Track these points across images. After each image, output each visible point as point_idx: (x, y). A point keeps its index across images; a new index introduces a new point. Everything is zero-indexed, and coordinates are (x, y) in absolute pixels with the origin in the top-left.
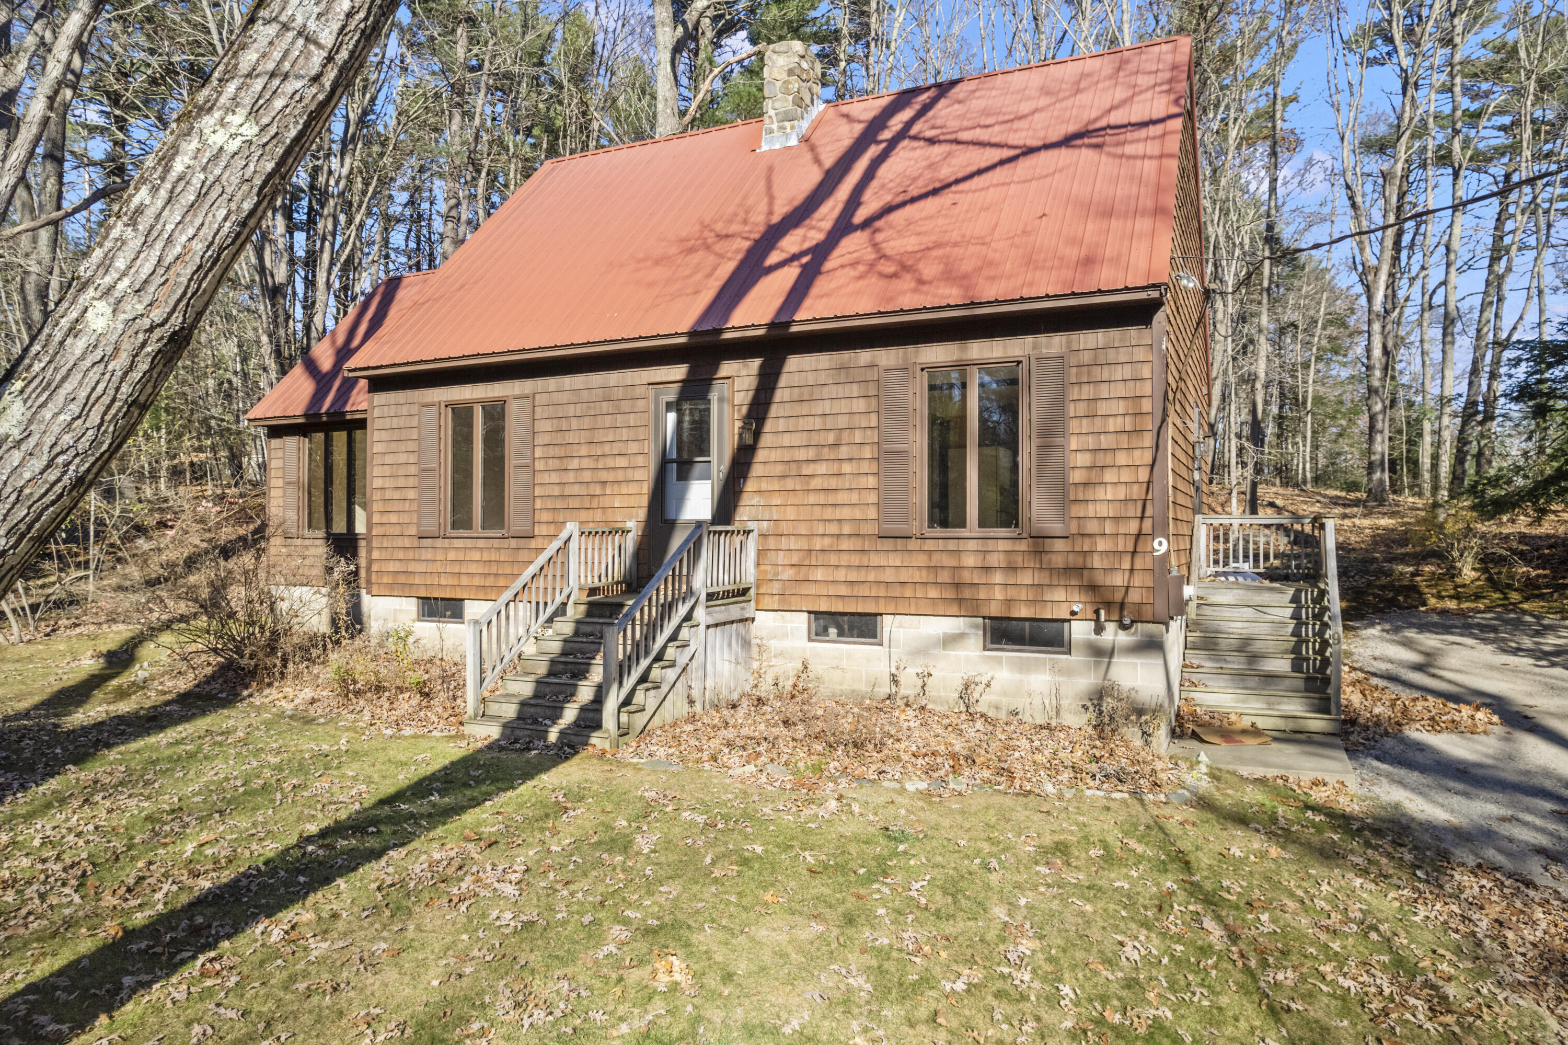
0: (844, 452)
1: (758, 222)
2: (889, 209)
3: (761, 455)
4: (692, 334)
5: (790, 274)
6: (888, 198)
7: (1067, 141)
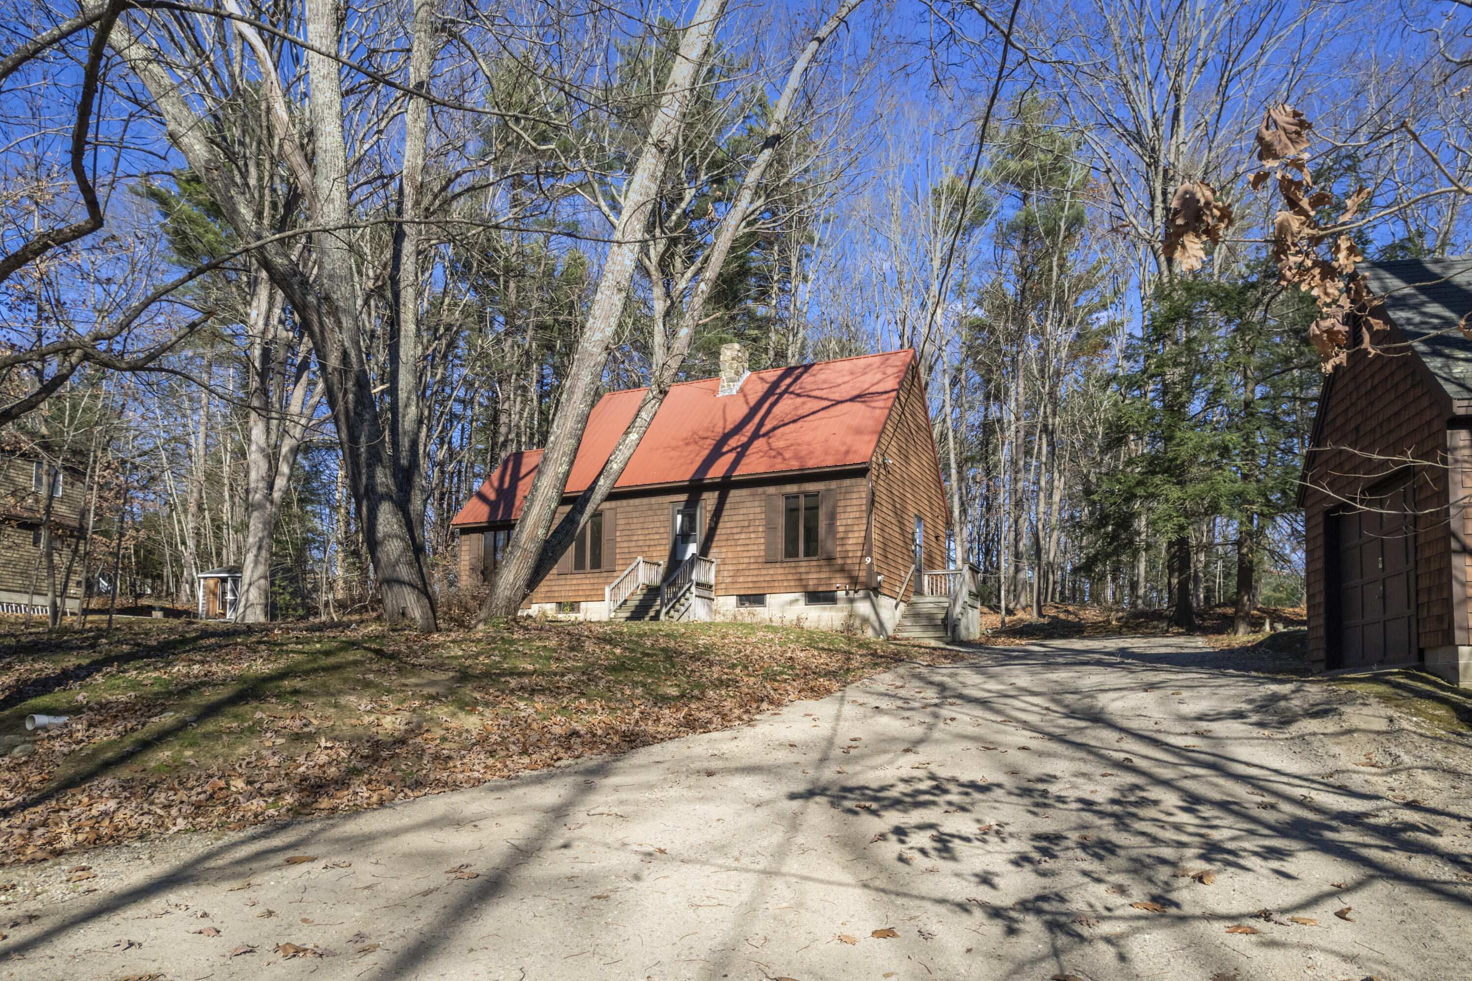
0: (751, 529)
1: (719, 431)
2: (775, 428)
3: (718, 531)
4: (690, 481)
5: (731, 456)
6: (775, 423)
7: (852, 400)
